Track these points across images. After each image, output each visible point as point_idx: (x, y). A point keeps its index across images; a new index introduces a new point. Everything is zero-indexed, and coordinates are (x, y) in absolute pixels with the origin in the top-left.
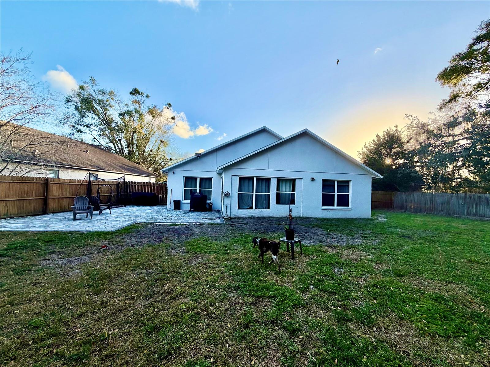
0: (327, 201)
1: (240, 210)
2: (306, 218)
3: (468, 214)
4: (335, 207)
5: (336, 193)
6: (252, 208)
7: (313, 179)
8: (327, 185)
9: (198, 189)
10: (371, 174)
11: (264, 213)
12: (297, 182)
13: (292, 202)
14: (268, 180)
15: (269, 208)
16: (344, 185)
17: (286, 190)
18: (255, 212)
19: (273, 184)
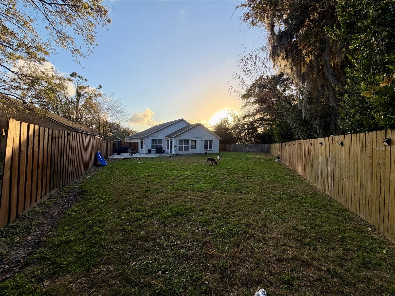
0: (206, 148)
1: (180, 152)
2: (200, 154)
3: (246, 151)
4: (208, 150)
5: (209, 145)
6: (183, 151)
7: (202, 140)
8: (206, 142)
9: (157, 144)
10: (219, 138)
11: (187, 152)
12: (197, 141)
13: (195, 148)
14: (188, 140)
15: (188, 151)
16: (211, 142)
17: (194, 144)
18: (184, 152)
19: (190, 141)
